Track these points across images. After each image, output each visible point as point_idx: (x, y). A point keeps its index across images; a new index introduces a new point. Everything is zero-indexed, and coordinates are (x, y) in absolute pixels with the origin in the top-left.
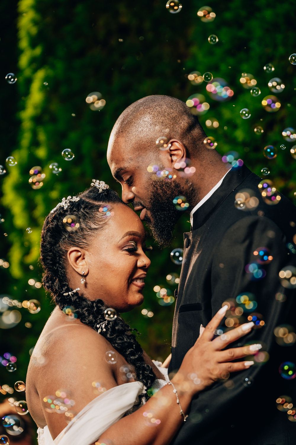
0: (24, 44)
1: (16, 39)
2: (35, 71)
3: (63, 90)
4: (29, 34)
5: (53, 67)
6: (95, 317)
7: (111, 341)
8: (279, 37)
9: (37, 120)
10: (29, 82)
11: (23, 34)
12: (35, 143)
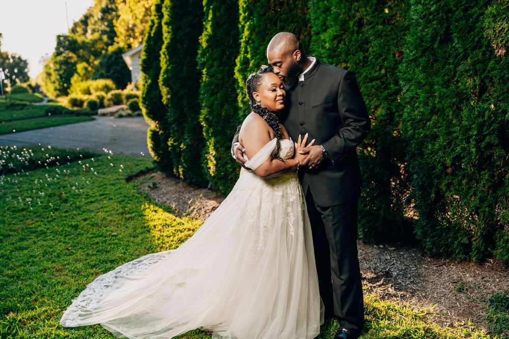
0: (241, 11)
1: (238, 9)
2: (246, 23)
3: (257, 30)
4: (243, 7)
5: (253, 20)
6: (264, 114)
7: (268, 122)
8: (342, 5)
9: (247, 43)
10: (243, 27)
11: (240, 7)
12: (246, 52)
